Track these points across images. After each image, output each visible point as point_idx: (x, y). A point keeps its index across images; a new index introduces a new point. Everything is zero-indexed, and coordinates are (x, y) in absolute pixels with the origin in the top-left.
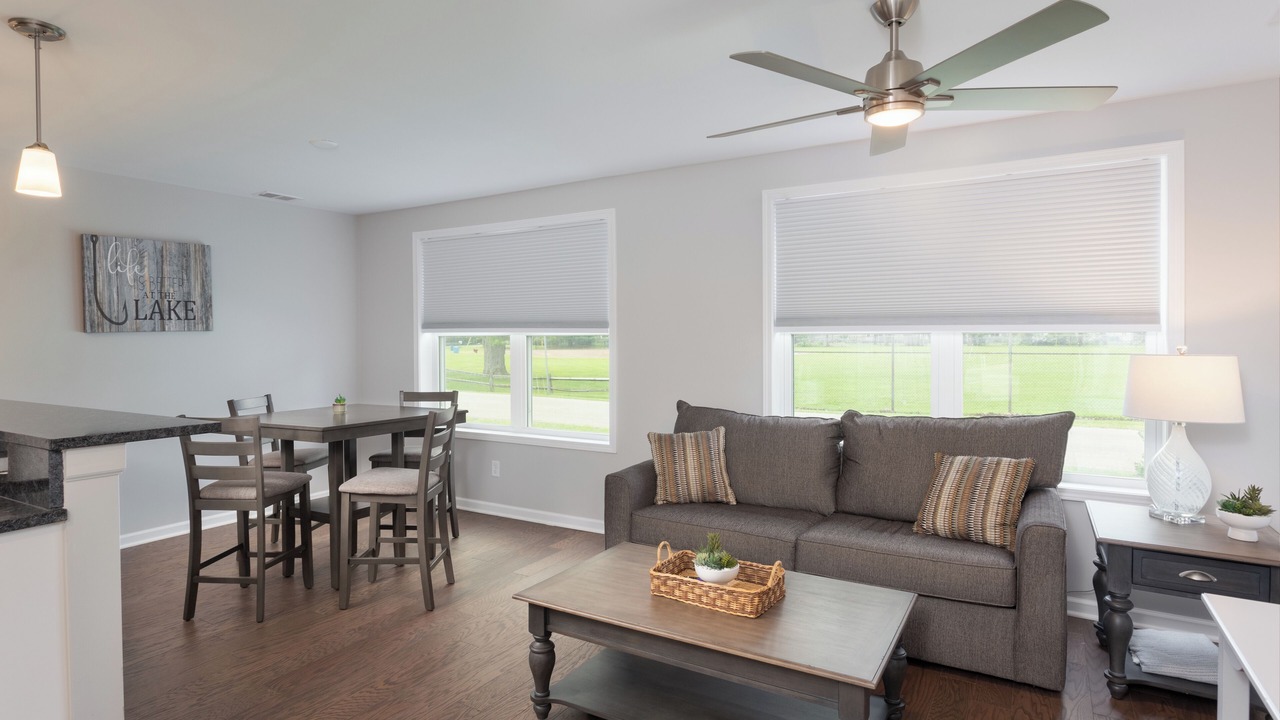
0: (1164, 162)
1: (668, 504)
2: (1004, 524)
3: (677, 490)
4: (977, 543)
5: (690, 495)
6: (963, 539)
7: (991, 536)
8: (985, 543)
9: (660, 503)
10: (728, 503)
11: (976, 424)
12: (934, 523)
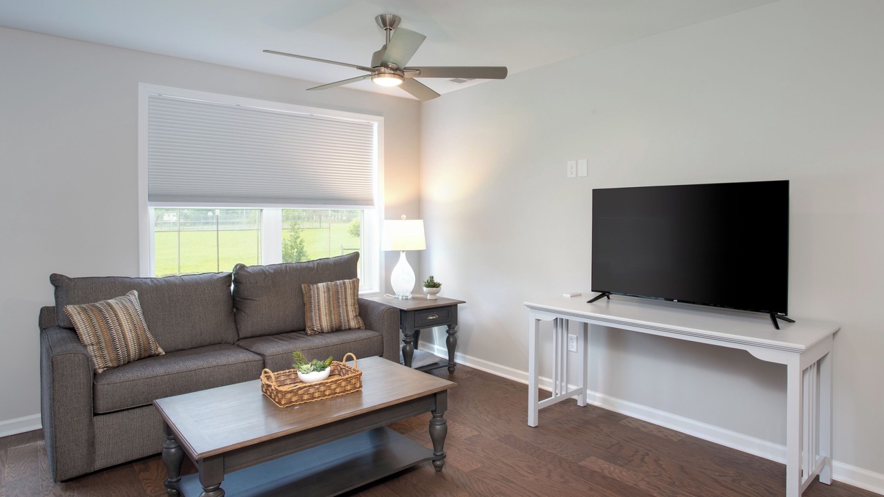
0: (376, 126)
1: (109, 369)
2: (356, 316)
3: (117, 354)
4: (346, 330)
5: (129, 355)
6: (337, 330)
7: (353, 324)
8: (350, 329)
9: (100, 371)
10: (158, 355)
11: (318, 263)
12: (321, 326)
